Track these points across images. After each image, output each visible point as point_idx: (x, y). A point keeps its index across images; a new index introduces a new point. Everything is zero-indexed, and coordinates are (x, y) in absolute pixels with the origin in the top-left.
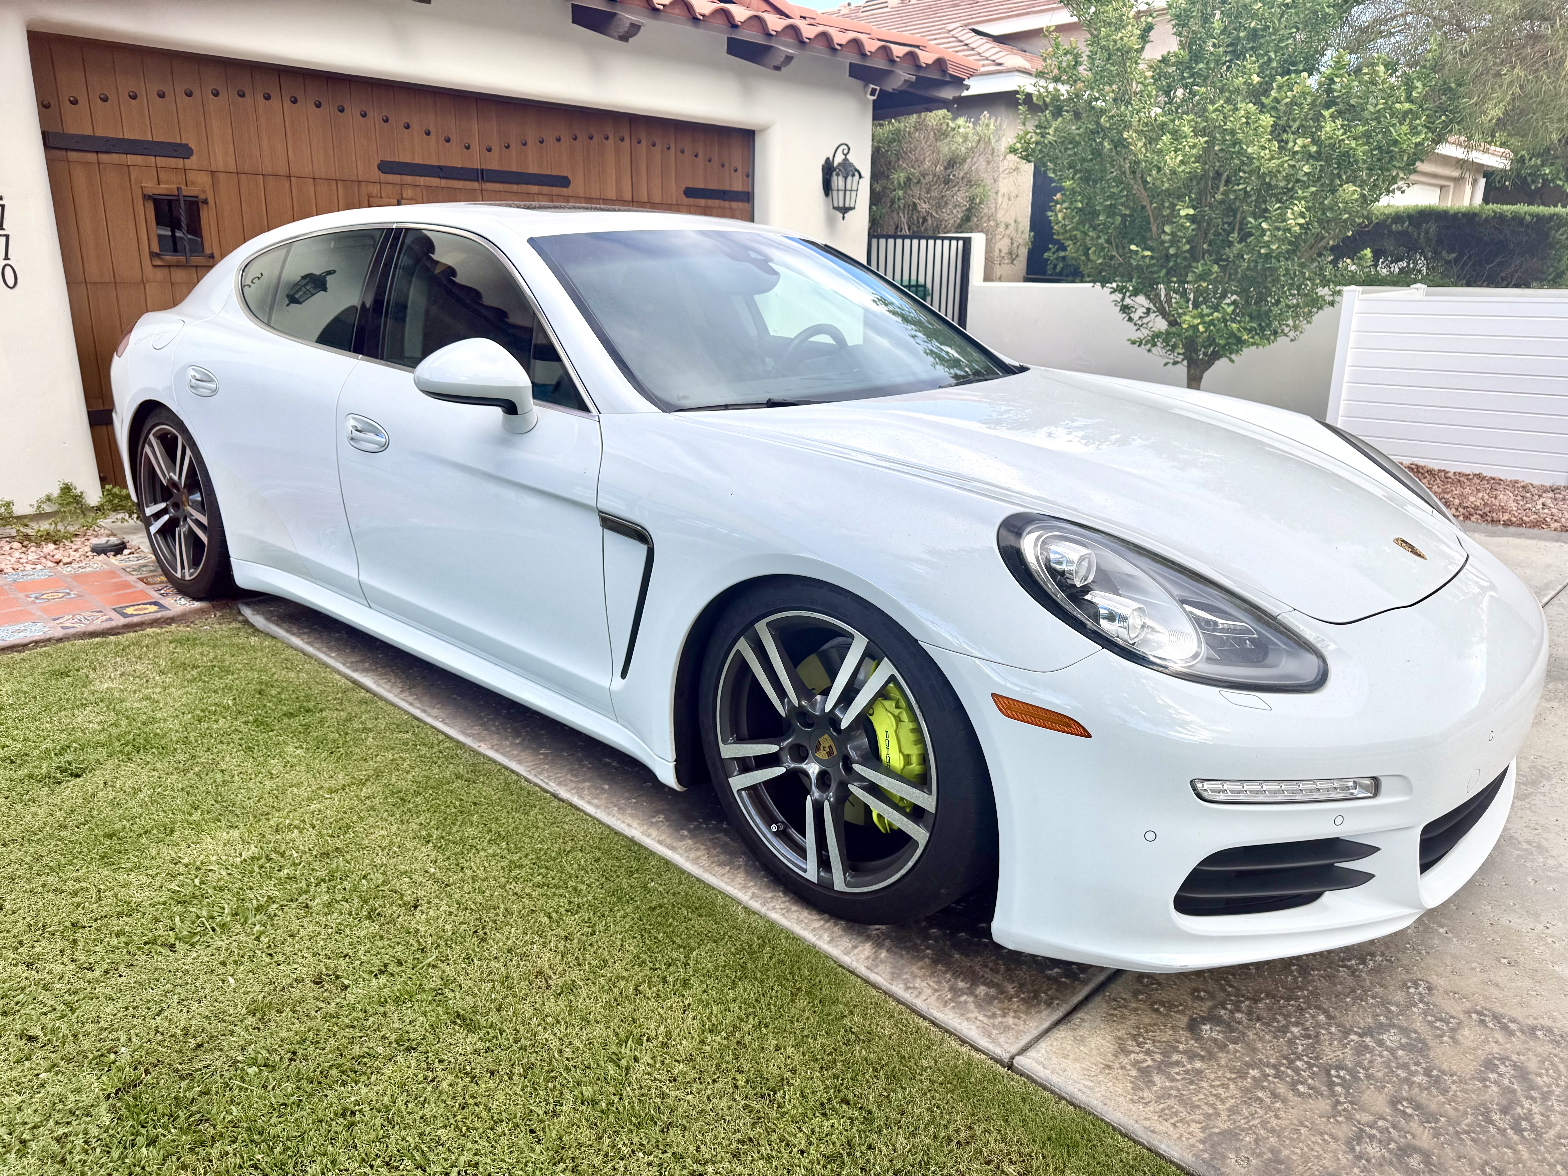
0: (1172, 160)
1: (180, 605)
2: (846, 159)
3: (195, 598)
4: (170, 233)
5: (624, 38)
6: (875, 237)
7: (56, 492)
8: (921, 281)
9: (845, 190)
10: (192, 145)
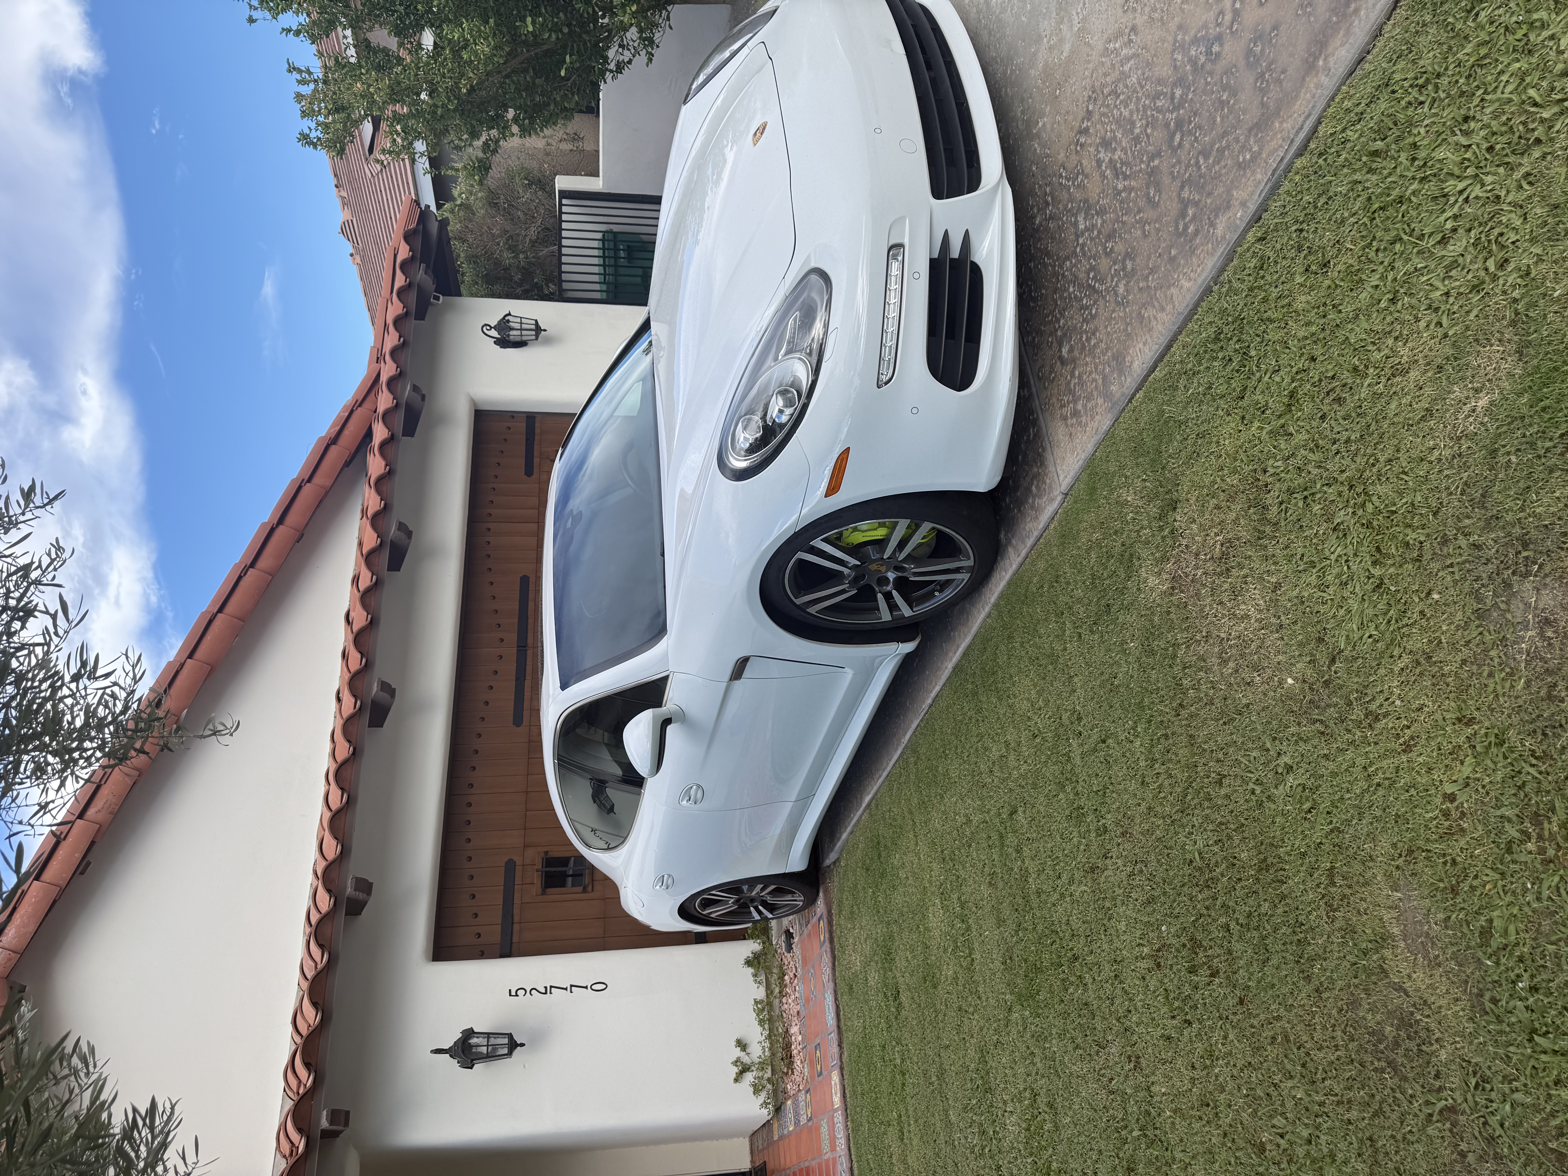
0: (483, 48)
1: (820, 905)
2: (495, 328)
3: (818, 894)
4: (570, 879)
5: (409, 534)
6: (560, 294)
7: (751, 970)
8: (599, 236)
9: (521, 329)
10: (506, 859)
